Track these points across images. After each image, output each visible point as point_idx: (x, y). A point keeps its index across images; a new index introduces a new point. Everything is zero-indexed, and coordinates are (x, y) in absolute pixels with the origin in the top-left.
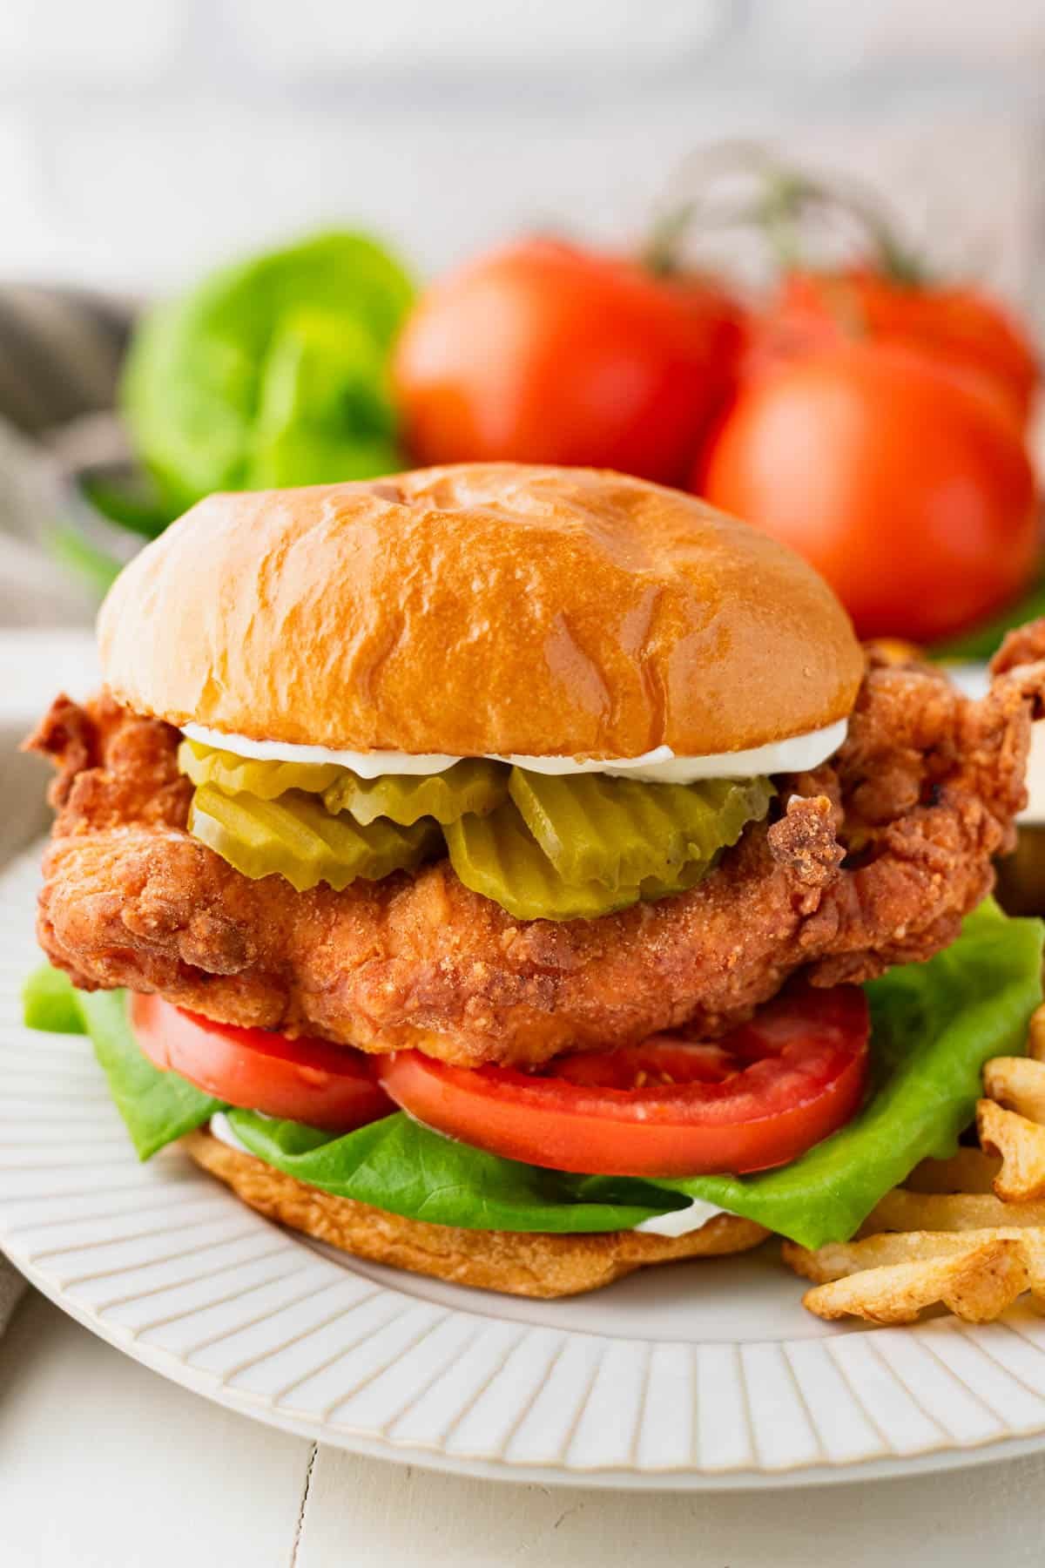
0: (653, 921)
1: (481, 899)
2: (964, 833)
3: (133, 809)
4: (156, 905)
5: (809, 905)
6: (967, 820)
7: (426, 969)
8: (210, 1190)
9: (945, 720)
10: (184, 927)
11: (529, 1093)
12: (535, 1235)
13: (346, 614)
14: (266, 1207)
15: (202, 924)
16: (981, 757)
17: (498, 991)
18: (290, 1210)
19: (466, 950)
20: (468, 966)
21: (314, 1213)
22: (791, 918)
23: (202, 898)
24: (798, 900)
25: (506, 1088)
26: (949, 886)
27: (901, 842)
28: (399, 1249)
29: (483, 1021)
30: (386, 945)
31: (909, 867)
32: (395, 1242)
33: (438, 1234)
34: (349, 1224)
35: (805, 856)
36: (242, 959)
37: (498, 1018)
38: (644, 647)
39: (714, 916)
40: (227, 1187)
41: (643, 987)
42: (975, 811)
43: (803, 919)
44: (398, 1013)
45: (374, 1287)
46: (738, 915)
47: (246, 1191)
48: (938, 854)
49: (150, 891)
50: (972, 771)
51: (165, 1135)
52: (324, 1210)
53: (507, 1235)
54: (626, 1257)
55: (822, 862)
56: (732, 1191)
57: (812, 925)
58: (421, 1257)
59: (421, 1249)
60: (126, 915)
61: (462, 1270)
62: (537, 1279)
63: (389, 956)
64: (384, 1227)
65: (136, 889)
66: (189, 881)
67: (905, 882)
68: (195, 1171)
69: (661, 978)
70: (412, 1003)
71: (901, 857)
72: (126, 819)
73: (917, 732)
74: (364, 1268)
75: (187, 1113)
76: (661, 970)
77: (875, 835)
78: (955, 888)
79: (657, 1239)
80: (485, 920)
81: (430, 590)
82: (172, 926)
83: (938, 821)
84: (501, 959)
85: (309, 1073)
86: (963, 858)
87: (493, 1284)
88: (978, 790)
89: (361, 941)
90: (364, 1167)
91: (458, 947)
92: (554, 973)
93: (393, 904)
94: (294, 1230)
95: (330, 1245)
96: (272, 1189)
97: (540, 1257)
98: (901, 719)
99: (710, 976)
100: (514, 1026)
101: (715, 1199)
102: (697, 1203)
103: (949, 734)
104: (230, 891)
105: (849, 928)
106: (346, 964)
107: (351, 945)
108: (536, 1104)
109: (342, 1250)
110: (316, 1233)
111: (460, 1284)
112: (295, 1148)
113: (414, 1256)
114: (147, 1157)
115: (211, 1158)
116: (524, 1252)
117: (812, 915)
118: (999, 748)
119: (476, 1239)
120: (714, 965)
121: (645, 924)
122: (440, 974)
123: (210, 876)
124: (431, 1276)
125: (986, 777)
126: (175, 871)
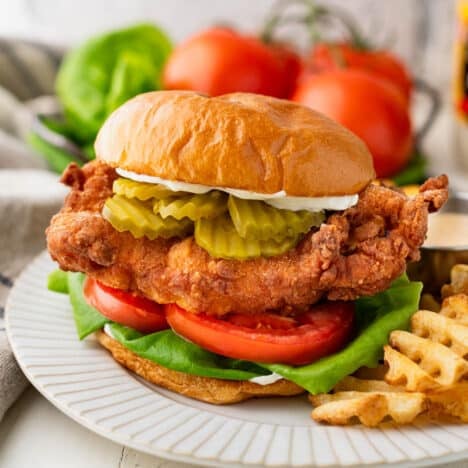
0: (266, 265)
1: (203, 250)
2: (393, 248)
3: (89, 206)
4: (82, 236)
5: (324, 266)
6: (395, 244)
7: (178, 272)
8: (103, 352)
9: (394, 206)
10: (90, 246)
11: (214, 325)
12: (212, 379)
13: (172, 130)
14: (122, 361)
15: (97, 246)
16: (406, 222)
17: (203, 283)
18: (130, 363)
19: (194, 267)
20: (193, 272)
21: (138, 364)
22: (318, 270)
23: (101, 237)
24: (321, 263)
25: (207, 322)
26: (382, 267)
27: (366, 248)
28: (165, 380)
29: (197, 295)
30: (166, 262)
31: (367, 258)
32: (164, 377)
33: (178, 376)
34: (149, 370)
35: (324, 247)
36: (110, 260)
37: (204, 294)
38: (279, 153)
39: (289, 266)
40: (110, 353)
41: (259, 289)
42: (398, 241)
43: (322, 271)
44: (165, 287)
45: (151, 391)
46: (299, 267)
47: (115, 355)
48: (379, 255)
49: (82, 232)
50: (401, 227)
51: (88, 331)
52: (141, 363)
53: (202, 378)
54: (245, 391)
55: (330, 249)
56: (286, 370)
57: (325, 274)
58: (172, 384)
59: (173, 381)
60: (70, 239)
61: (187, 390)
62: (212, 396)
63: (166, 266)
64: (160, 371)
65: (76, 231)
66: (97, 230)
67: (364, 263)
68: (99, 346)
69: (267, 287)
70: (171, 284)
71: (365, 253)
72: (85, 209)
73: (383, 210)
74: (153, 387)
75: (97, 323)
76: (267, 283)
77: (359, 245)
78: (386, 268)
79: (257, 385)
80: (204, 257)
81: (203, 125)
82: (85, 244)
83: (383, 243)
84: (207, 272)
85: (139, 311)
86: (391, 258)
87: (197, 397)
88: (403, 234)
89: (157, 260)
90: (153, 347)
91: (191, 266)
92: (226, 280)
93: (172, 248)
94: (130, 370)
95: (142, 377)
96: (124, 354)
97: (213, 387)
98: (377, 203)
99: (284, 288)
100: (211, 298)
101: (280, 373)
102: (274, 374)
103: (396, 211)
104: (112, 236)
105: (341, 277)
106: (150, 267)
107: (153, 261)
108: (215, 329)
109: (146, 379)
110: (138, 372)
111: (186, 395)
112: (130, 338)
113: (170, 383)
114: (82, 338)
115: (105, 341)
116: (208, 385)
117: (326, 270)
118: (412, 219)
119: (191, 378)
120: (285, 283)
121: (263, 265)
122: (182, 274)
123: (106, 230)
124: (177, 392)
125: (407, 230)
126: (93, 227)
